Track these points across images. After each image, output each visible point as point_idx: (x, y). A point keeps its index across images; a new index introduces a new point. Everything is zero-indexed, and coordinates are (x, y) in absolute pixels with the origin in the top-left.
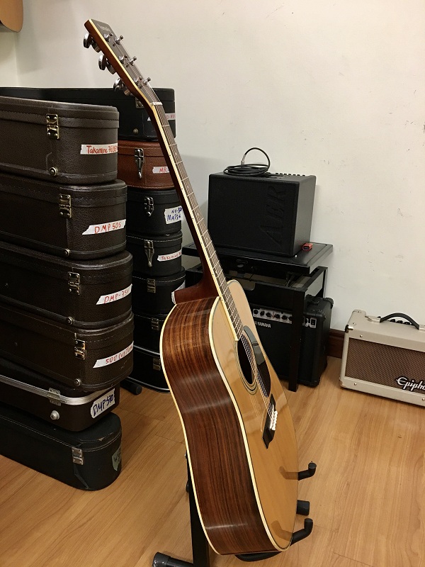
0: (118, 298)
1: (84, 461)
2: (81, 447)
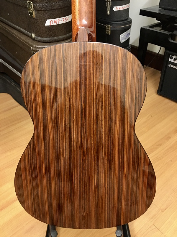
0: (60, 23)
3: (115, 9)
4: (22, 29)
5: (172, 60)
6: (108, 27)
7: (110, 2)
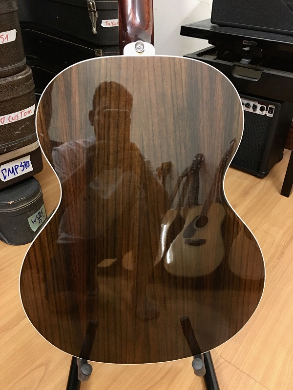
3: (104, 24)
7: (94, 12)
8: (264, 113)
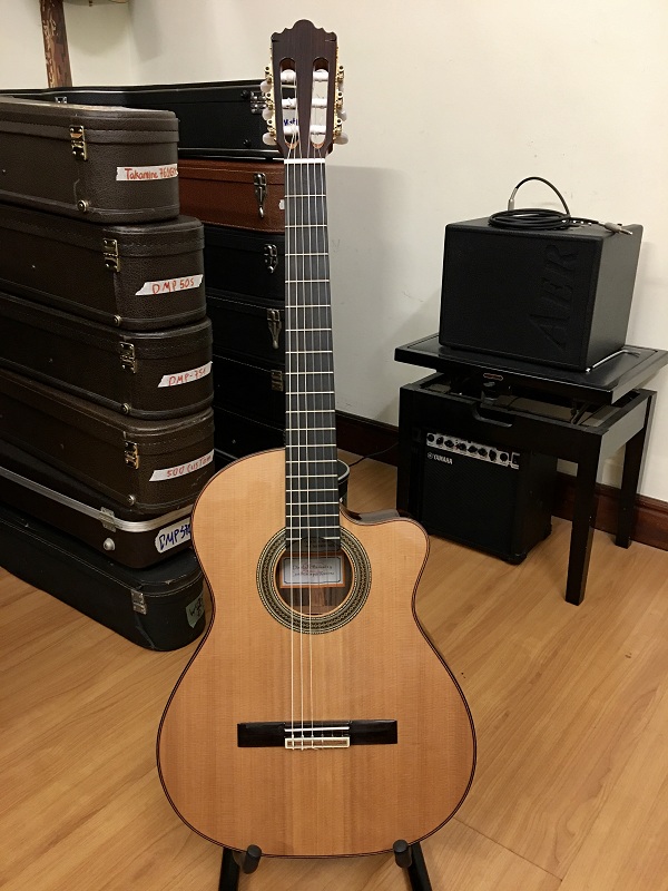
0: (190, 379)
1: (148, 609)
2: (141, 590)
4: (90, 394)
5: (433, 444)
6: (276, 374)
8: (507, 463)
